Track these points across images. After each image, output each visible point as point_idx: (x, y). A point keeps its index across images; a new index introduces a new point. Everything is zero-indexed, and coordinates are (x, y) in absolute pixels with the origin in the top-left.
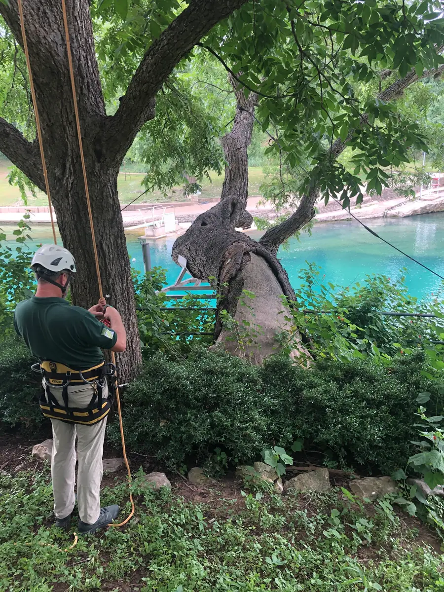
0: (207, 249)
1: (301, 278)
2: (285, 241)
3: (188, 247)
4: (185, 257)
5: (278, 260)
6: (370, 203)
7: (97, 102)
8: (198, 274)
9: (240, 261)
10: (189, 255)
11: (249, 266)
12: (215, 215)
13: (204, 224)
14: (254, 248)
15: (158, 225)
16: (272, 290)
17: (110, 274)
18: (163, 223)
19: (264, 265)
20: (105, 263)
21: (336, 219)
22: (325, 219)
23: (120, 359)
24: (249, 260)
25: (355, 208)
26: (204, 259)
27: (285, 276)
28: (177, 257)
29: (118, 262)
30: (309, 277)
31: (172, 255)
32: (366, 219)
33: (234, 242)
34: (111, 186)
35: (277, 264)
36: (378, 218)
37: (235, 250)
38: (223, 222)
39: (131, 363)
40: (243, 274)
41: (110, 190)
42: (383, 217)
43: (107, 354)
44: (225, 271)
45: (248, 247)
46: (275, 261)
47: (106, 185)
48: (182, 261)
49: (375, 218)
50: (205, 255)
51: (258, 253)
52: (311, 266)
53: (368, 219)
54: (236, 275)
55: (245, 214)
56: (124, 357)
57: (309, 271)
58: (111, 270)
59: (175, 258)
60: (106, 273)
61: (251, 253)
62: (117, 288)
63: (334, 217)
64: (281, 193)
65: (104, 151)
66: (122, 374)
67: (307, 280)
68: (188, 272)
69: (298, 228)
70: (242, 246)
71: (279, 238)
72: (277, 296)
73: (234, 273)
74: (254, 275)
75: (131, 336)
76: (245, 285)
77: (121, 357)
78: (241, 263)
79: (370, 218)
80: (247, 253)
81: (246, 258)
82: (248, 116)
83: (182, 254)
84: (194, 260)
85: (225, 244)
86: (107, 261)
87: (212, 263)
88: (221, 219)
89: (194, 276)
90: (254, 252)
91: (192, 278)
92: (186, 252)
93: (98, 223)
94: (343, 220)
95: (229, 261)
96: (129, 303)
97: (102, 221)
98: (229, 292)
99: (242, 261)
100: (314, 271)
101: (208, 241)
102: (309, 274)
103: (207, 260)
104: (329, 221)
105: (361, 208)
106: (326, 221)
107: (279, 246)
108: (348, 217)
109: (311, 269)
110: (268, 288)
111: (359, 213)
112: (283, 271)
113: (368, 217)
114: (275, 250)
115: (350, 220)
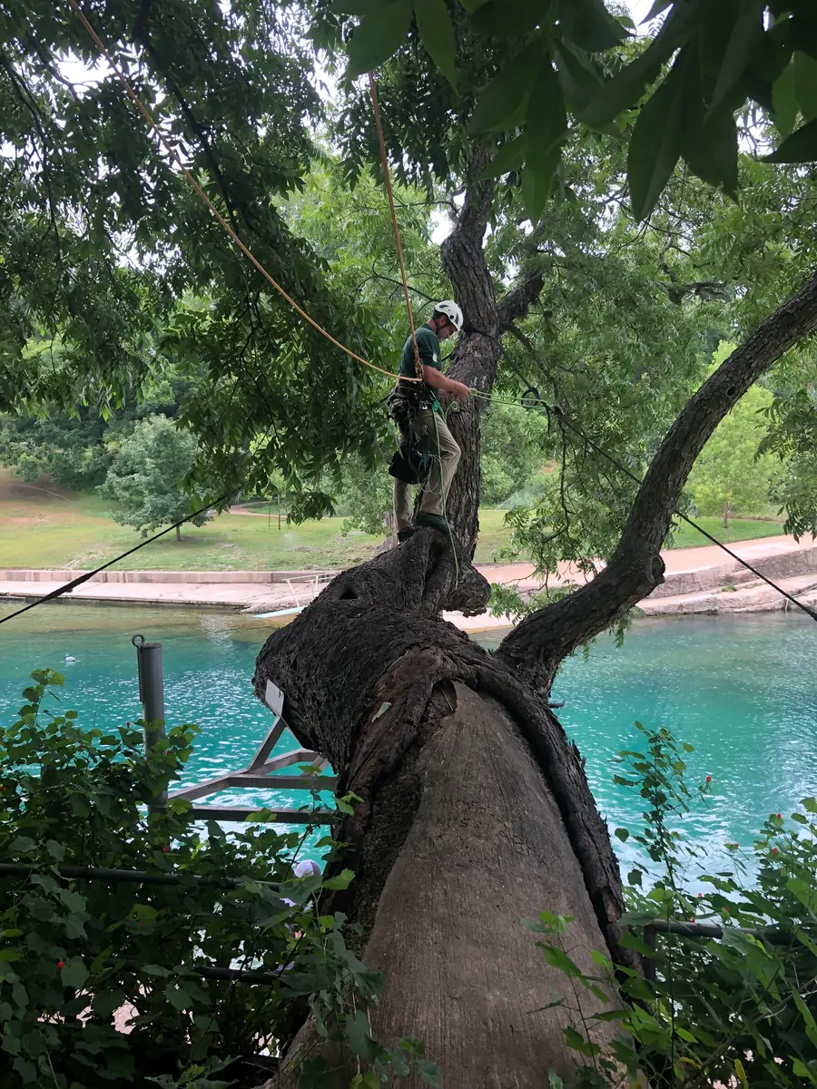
0: (332, 666)
3: (293, 656)
4: (282, 686)
6: (753, 582)
8: (310, 737)
9: (418, 710)
10: (291, 683)
11: (445, 734)
13: (349, 594)
14: (470, 669)
16: (524, 831)
19: (500, 728)
21: (685, 610)
22: (662, 610)
24: (451, 712)
25: (724, 590)
26: (322, 696)
27: (574, 770)
28: (264, 686)
31: (253, 681)
32: (748, 612)
33: (409, 648)
36: (772, 611)
37: (407, 672)
38: (403, 593)
40: (420, 763)
42: (783, 609)
44: (364, 749)
45: (450, 665)
46: (541, 715)
49: (765, 611)
50: (325, 685)
51: (484, 687)
53: (752, 612)
54: (400, 763)
55: (470, 576)
57: (651, 759)
61: (457, 685)
63: (681, 606)
64: (559, 533)
67: (645, 793)
70: (432, 662)
72: (541, 862)
73: (392, 756)
74: (460, 767)
76: (421, 810)
78: (423, 719)
79: (756, 612)
80: (444, 686)
81: (441, 701)
83: (276, 680)
84: (302, 697)
85: (382, 651)
87: (341, 710)
88: (399, 584)
89: (304, 742)
90: (469, 683)
91: (301, 749)
92: (285, 672)
94: (699, 613)
95: (381, 712)
98: (367, 829)
99: (426, 712)
100: (669, 759)
101: (340, 642)
102: (652, 769)
103: (327, 701)
104: (670, 614)
105: (735, 590)
106: (664, 613)
107: (558, 662)
108: (710, 608)
109: (656, 751)
110: (509, 825)
111: (732, 601)
112: (567, 753)
113: (750, 608)
114: (545, 677)
115: (713, 613)
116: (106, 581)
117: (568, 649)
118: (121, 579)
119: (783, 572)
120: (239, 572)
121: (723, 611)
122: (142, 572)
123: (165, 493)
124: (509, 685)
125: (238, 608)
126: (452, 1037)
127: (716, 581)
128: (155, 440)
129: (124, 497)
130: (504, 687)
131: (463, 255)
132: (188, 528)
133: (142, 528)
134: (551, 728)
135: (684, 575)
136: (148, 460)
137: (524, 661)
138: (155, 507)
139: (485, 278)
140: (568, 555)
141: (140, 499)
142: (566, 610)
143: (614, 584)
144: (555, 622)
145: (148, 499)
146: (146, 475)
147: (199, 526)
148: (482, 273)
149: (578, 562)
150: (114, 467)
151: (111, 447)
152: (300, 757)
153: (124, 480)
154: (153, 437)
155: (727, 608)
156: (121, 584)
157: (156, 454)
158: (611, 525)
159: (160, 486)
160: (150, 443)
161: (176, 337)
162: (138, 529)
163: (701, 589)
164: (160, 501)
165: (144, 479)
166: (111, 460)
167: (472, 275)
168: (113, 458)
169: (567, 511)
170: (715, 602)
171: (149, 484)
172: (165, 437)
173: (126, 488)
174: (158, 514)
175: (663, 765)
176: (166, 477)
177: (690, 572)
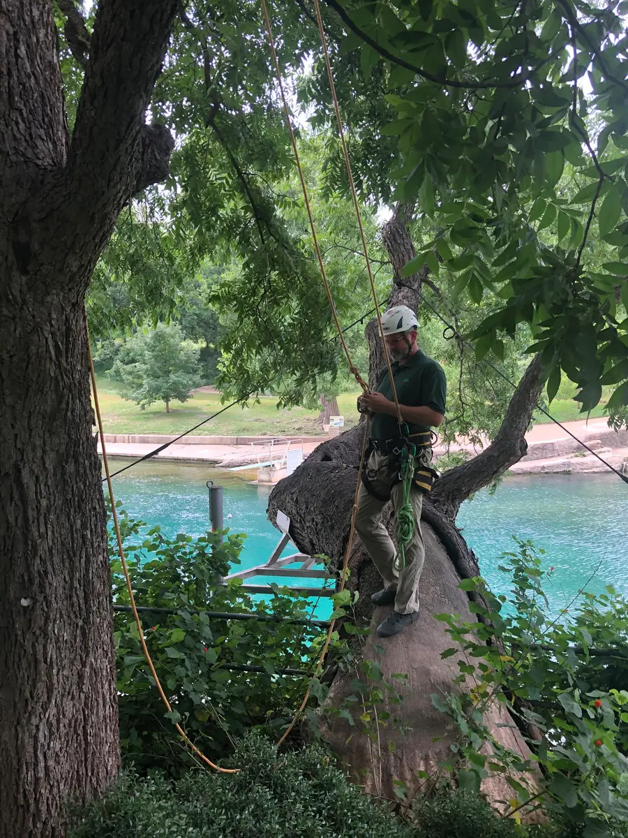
0: (324, 502)
1: (502, 569)
2: (470, 496)
3: (295, 496)
4: (288, 514)
5: (458, 531)
7: (30, 135)
8: (308, 546)
10: (294, 511)
12: (346, 444)
13: (327, 458)
15: (278, 467)
16: (446, 592)
17: (35, 547)
18: (285, 464)
19: (431, 539)
20: (26, 519)
21: (546, 470)
22: (529, 470)
23: (46, 768)
25: (576, 456)
26: (319, 519)
27: (472, 563)
28: (276, 514)
29: (63, 519)
30: (519, 569)
31: (267, 511)
32: (594, 472)
34: (53, 334)
35: (456, 538)
39: (79, 780)
41: (51, 343)
43: (13, 754)
46: (453, 531)
47: (37, 329)
48: (283, 520)
50: (321, 513)
52: (522, 547)
53: (597, 473)
56: (58, 763)
57: (520, 557)
58: (40, 536)
59: (272, 517)
60: (26, 543)
62: (56, 582)
63: (543, 468)
64: (457, 418)
65: (35, 246)
66: (48, 810)
68: (291, 543)
69: (495, 472)
71: (459, 490)
75: (86, 704)
77: (51, 763)
79: (600, 472)
82: (409, 294)
83: (284, 510)
84: (302, 521)
86: (31, 514)
87: (332, 527)
88: (357, 451)
89: (302, 550)
91: (299, 554)
92: (290, 506)
93: (15, 419)
94: (557, 473)
96: (86, 621)
97: (25, 414)
100: (531, 557)
101: (329, 487)
102: (521, 563)
103: (323, 522)
104: (535, 473)
105: (584, 456)
106: (531, 473)
107: (459, 504)
108: (565, 469)
109: (524, 553)
110: (438, 588)
111: (582, 464)
112: (468, 553)
113: (596, 470)
114: (452, 512)
115: (568, 473)
116: (115, 442)
117: (466, 495)
118: (126, 440)
119: (622, 443)
120: (213, 436)
121: (575, 471)
122: (141, 435)
123: (158, 377)
124: (434, 514)
125: (214, 463)
126: (413, 685)
127: (570, 449)
128: (152, 338)
129: (128, 379)
130: (431, 515)
131: (397, 235)
132: (175, 403)
133: (141, 403)
134: (459, 540)
135: (546, 444)
136: (146, 352)
137: (439, 501)
138: (151, 387)
139: (411, 251)
140: (464, 432)
141: (140, 382)
142: (465, 471)
143: (496, 455)
144: (458, 478)
145: (146, 381)
146: (145, 363)
147: (183, 402)
148: (409, 247)
149: (470, 437)
150: (120, 356)
151: (118, 342)
152: (297, 559)
153: (129, 368)
154: (150, 336)
155: (578, 469)
156: (126, 444)
157: (152, 348)
158: (493, 413)
159: (155, 372)
160: (148, 340)
161: (218, 295)
162: (138, 404)
163: (559, 455)
164: (154, 383)
165: (144, 367)
166: (117, 351)
167: (402, 249)
168: (118, 350)
169: (463, 403)
170: (569, 464)
171: (147, 370)
172: (160, 336)
173: (130, 373)
174: (153, 393)
175: (528, 561)
176: (159, 365)
177: (550, 442)
